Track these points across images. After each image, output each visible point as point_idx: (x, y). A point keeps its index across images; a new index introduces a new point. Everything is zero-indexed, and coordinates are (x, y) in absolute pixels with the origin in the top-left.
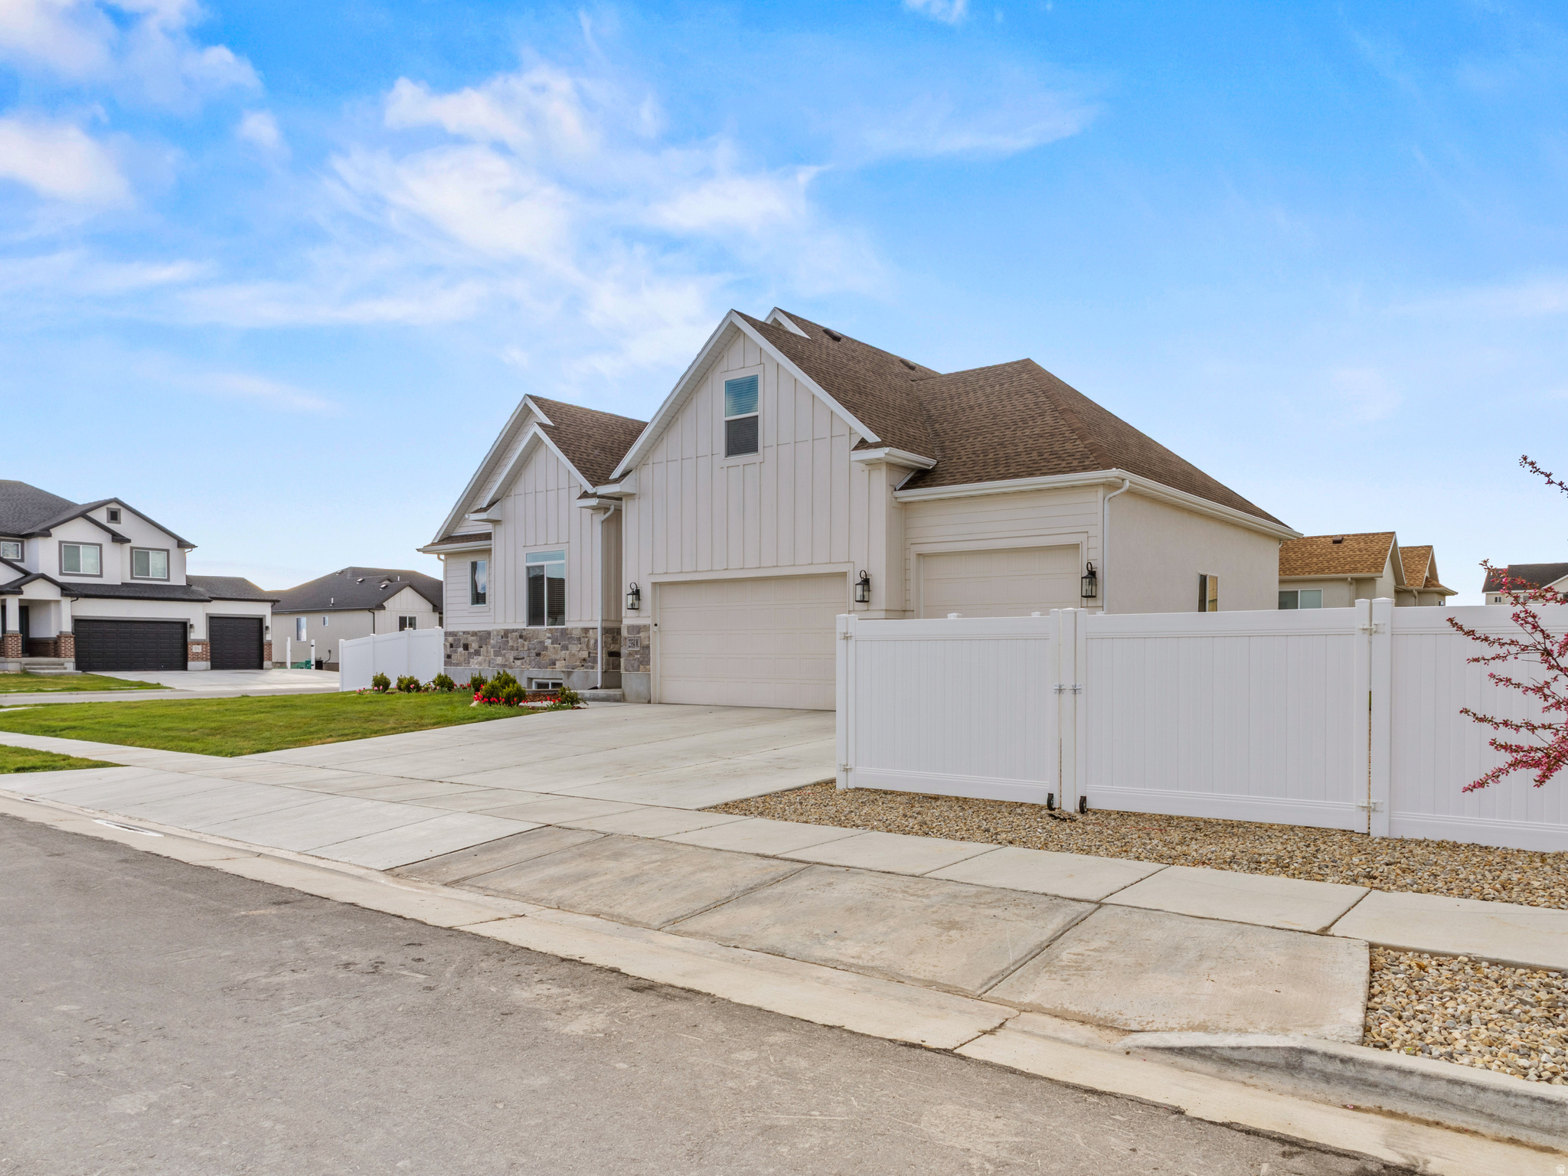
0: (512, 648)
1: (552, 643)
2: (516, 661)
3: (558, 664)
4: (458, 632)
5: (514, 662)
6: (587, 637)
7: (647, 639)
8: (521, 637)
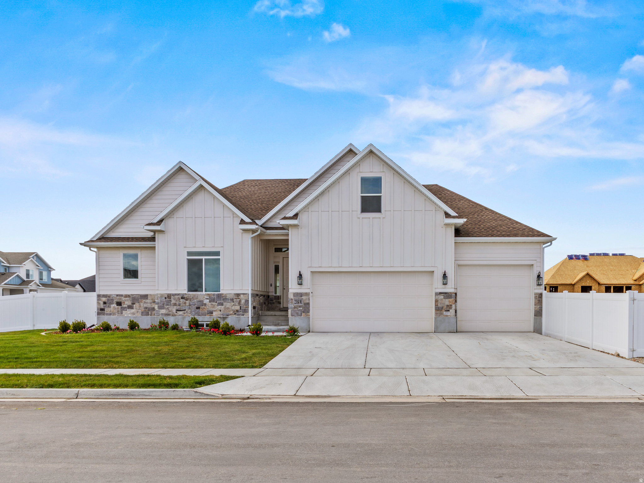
0: (175, 304)
1: (210, 302)
2: (178, 312)
3: (214, 313)
4: (112, 295)
5: (176, 312)
6: (239, 299)
7: (308, 300)
8: (182, 298)
